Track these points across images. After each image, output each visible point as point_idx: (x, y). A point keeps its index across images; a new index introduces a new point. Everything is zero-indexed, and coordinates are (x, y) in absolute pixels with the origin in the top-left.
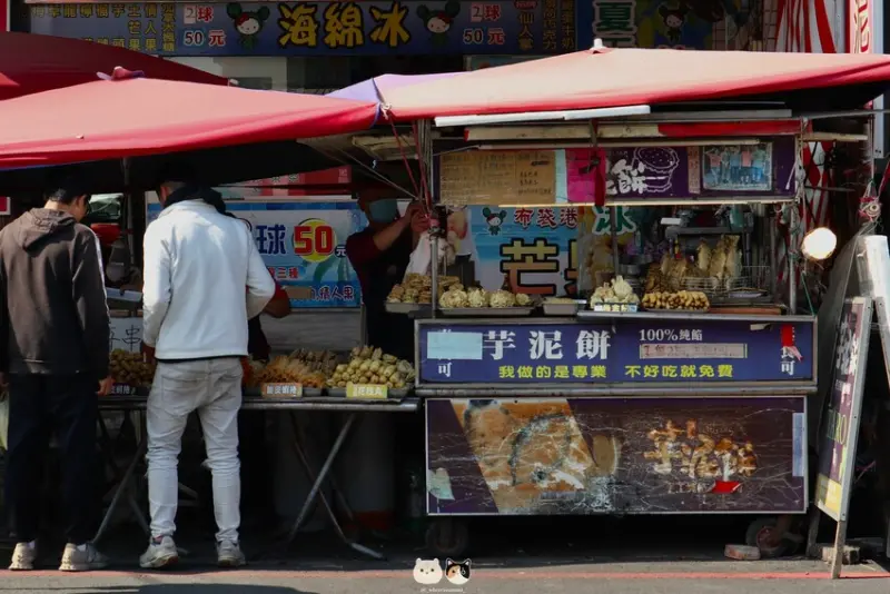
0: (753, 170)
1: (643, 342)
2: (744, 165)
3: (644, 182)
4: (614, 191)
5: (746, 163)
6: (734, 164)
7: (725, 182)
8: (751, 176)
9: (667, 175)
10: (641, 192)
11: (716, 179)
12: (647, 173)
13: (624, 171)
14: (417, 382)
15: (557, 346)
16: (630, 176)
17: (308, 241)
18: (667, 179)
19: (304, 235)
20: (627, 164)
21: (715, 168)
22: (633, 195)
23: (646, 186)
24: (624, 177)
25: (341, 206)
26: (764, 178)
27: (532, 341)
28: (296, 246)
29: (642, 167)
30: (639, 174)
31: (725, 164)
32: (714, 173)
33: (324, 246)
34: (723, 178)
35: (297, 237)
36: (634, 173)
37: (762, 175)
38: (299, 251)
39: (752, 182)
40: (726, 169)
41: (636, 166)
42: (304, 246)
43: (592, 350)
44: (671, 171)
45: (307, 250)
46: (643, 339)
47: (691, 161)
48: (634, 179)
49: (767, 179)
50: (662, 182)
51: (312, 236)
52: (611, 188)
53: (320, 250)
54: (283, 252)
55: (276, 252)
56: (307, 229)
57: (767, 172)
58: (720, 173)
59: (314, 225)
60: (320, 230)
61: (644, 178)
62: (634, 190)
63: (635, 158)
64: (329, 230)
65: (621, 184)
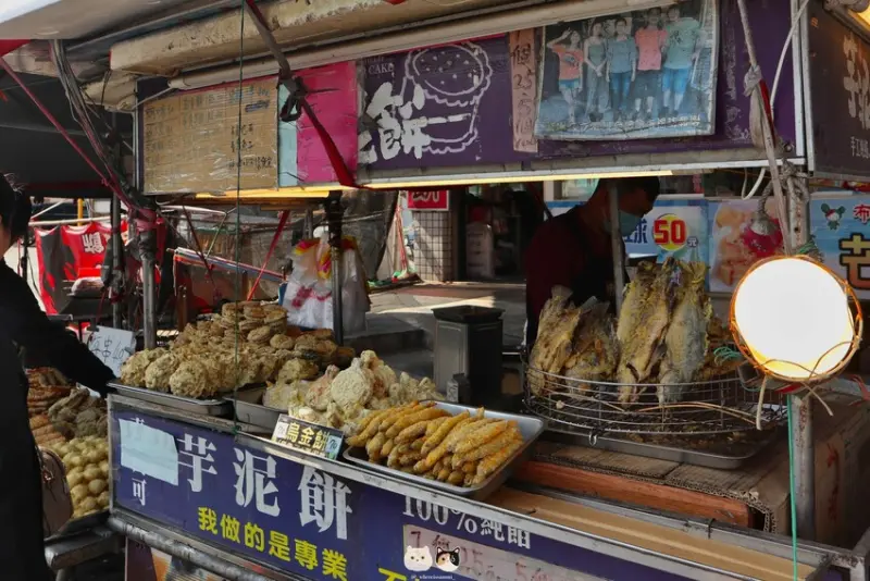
0: (665, 79)
1: (408, 520)
2: (644, 67)
3: (424, 130)
4: (372, 157)
5: (650, 61)
6: (618, 65)
7: (594, 117)
8: (658, 94)
9: (469, 109)
10: (418, 155)
11: (571, 111)
12: (430, 109)
13: (388, 108)
14: (110, 507)
15: (271, 488)
16: (400, 119)
17: (665, 233)
18: (468, 120)
19: (662, 228)
20: (393, 94)
21: (569, 83)
22: (405, 163)
23: (427, 140)
24: (388, 122)
25: (692, 203)
26: (694, 99)
27: (239, 470)
28: (655, 236)
29: (420, 97)
30: (416, 114)
31: (596, 68)
32: (567, 95)
33: (678, 237)
34: (589, 106)
35: (657, 230)
36: (406, 112)
37: (688, 89)
38: (657, 241)
39: (663, 112)
40: (600, 80)
41: (409, 97)
42: (661, 236)
43: (322, 513)
44: (477, 99)
45: (665, 241)
46: (408, 513)
47: (518, 70)
48: (408, 125)
49: (701, 99)
50: (461, 128)
51: (668, 229)
52: (367, 148)
53: (675, 240)
54: (645, 241)
55: (640, 241)
56: (664, 222)
57: (699, 80)
58: (583, 95)
59: (670, 219)
60: (674, 223)
61: (423, 122)
62: (407, 151)
63: (408, 76)
64: (682, 224)
65: (383, 138)
